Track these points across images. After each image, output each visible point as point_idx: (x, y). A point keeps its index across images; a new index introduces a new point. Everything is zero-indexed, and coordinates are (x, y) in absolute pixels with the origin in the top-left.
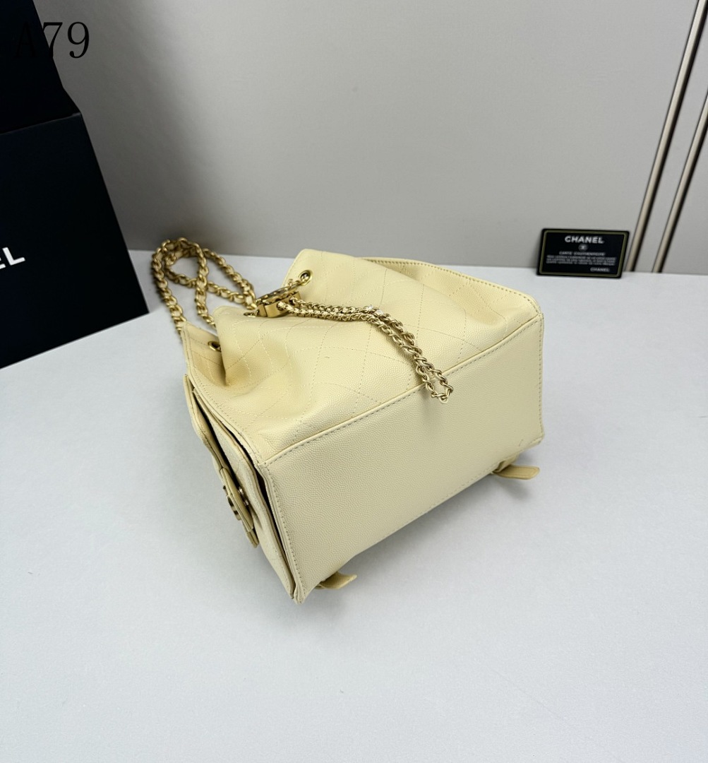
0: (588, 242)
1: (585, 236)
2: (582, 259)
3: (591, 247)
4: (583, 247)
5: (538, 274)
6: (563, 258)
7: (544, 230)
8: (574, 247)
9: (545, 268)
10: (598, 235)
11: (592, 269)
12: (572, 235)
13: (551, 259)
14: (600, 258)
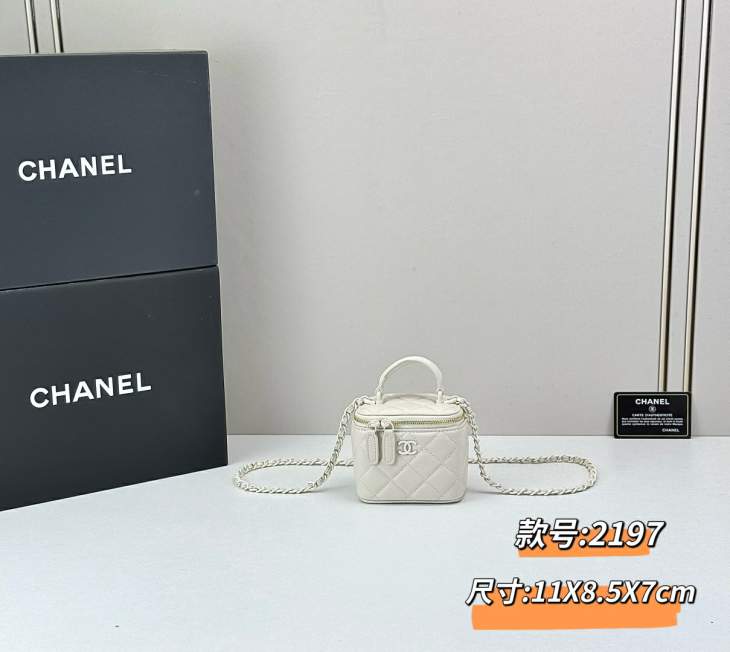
0: (656, 405)
1: (652, 397)
2: (653, 420)
3: (660, 409)
4: (652, 409)
5: (616, 437)
6: (636, 420)
7: (616, 394)
8: (645, 409)
9: (622, 431)
10: (664, 397)
11: (663, 430)
12: (641, 397)
13: (625, 422)
14: (669, 419)
